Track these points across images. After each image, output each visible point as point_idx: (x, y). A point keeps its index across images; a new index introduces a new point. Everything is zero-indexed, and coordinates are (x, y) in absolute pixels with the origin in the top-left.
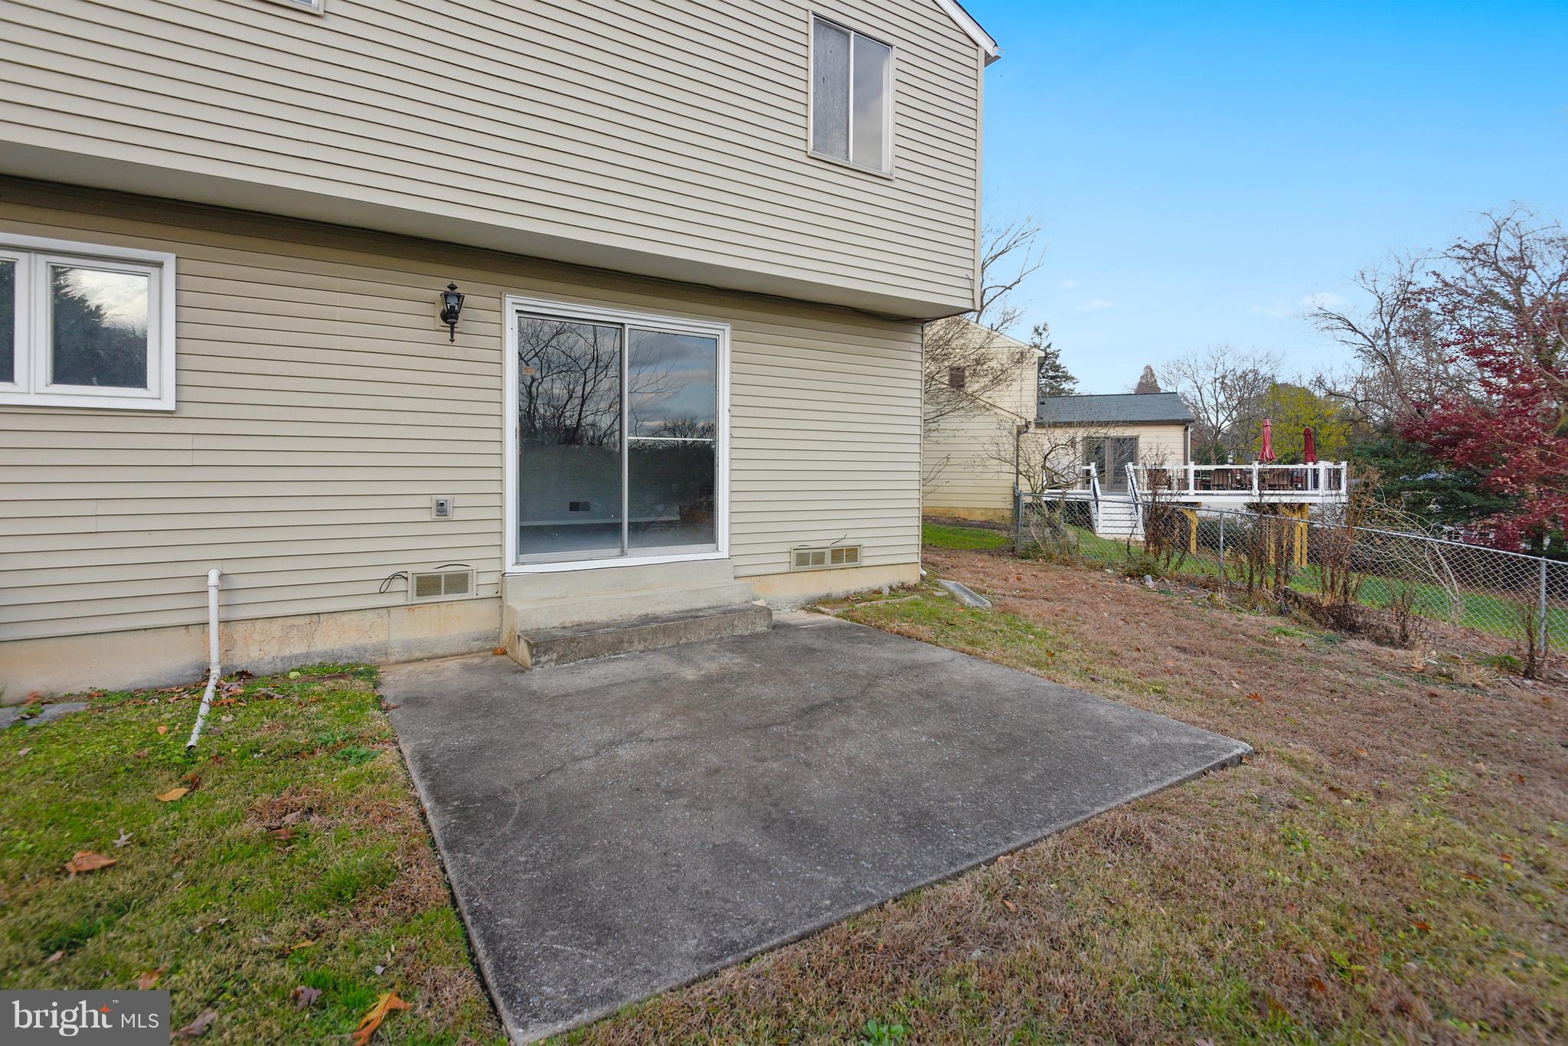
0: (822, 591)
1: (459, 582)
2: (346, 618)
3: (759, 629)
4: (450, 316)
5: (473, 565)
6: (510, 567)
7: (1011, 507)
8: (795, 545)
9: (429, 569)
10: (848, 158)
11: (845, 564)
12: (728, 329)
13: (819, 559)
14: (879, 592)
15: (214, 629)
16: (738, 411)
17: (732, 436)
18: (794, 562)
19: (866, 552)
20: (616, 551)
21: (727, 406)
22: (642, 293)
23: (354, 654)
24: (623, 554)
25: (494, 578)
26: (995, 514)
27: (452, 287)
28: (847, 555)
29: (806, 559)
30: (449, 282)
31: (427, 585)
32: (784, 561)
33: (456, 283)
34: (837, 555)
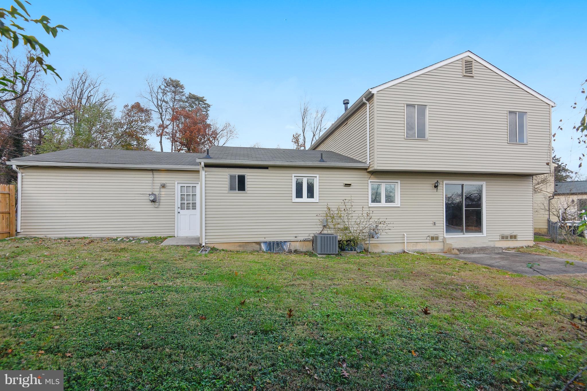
0: (507, 246)
1: (437, 238)
2: (421, 243)
3: (500, 252)
4: (436, 187)
5: (439, 235)
6: (445, 236)
7: (547, 228)
8: (501, 234)
9: (432, 235)
10: (517, 142)
11: (513, 239)
12: (485, 183)
13: (507, 238)
14: (522, 247)
15: (406, 243)
16: (488, 202)
17: (486, 208)
18: (501, 238)
19: (518, 237)
20: (462, 233)
21: (485, 201)
22: (474, 177)
23: (422, 250)
24: (464, 234)
25: (442, 238)
26: (540, 230)
27: (437, 181)
28: (513, 237)
29: (504, 238)
30: (437, 180)
31: (433, 238)
32: (498, 238)
33: (438, 180)
34: (511, 237)
